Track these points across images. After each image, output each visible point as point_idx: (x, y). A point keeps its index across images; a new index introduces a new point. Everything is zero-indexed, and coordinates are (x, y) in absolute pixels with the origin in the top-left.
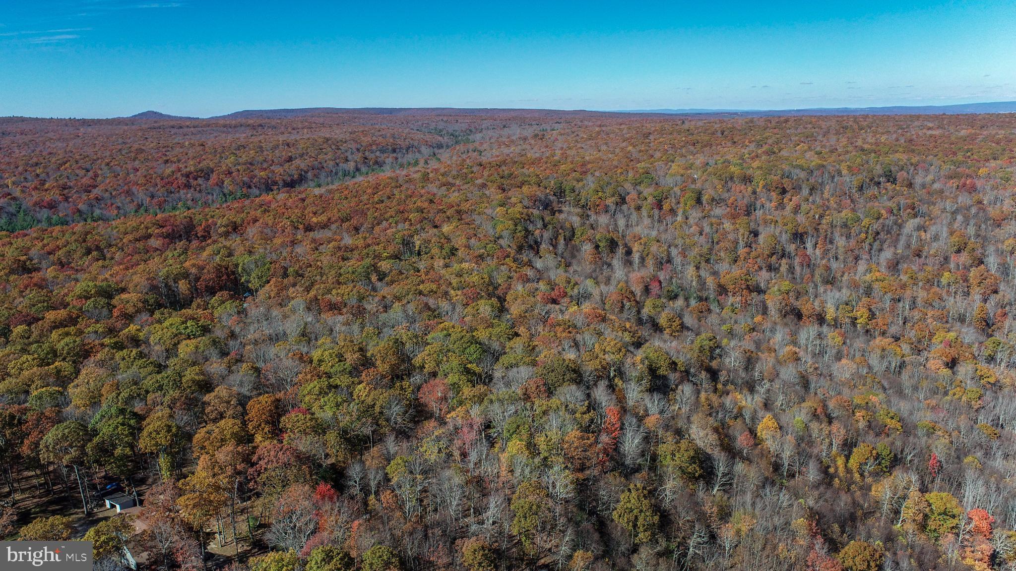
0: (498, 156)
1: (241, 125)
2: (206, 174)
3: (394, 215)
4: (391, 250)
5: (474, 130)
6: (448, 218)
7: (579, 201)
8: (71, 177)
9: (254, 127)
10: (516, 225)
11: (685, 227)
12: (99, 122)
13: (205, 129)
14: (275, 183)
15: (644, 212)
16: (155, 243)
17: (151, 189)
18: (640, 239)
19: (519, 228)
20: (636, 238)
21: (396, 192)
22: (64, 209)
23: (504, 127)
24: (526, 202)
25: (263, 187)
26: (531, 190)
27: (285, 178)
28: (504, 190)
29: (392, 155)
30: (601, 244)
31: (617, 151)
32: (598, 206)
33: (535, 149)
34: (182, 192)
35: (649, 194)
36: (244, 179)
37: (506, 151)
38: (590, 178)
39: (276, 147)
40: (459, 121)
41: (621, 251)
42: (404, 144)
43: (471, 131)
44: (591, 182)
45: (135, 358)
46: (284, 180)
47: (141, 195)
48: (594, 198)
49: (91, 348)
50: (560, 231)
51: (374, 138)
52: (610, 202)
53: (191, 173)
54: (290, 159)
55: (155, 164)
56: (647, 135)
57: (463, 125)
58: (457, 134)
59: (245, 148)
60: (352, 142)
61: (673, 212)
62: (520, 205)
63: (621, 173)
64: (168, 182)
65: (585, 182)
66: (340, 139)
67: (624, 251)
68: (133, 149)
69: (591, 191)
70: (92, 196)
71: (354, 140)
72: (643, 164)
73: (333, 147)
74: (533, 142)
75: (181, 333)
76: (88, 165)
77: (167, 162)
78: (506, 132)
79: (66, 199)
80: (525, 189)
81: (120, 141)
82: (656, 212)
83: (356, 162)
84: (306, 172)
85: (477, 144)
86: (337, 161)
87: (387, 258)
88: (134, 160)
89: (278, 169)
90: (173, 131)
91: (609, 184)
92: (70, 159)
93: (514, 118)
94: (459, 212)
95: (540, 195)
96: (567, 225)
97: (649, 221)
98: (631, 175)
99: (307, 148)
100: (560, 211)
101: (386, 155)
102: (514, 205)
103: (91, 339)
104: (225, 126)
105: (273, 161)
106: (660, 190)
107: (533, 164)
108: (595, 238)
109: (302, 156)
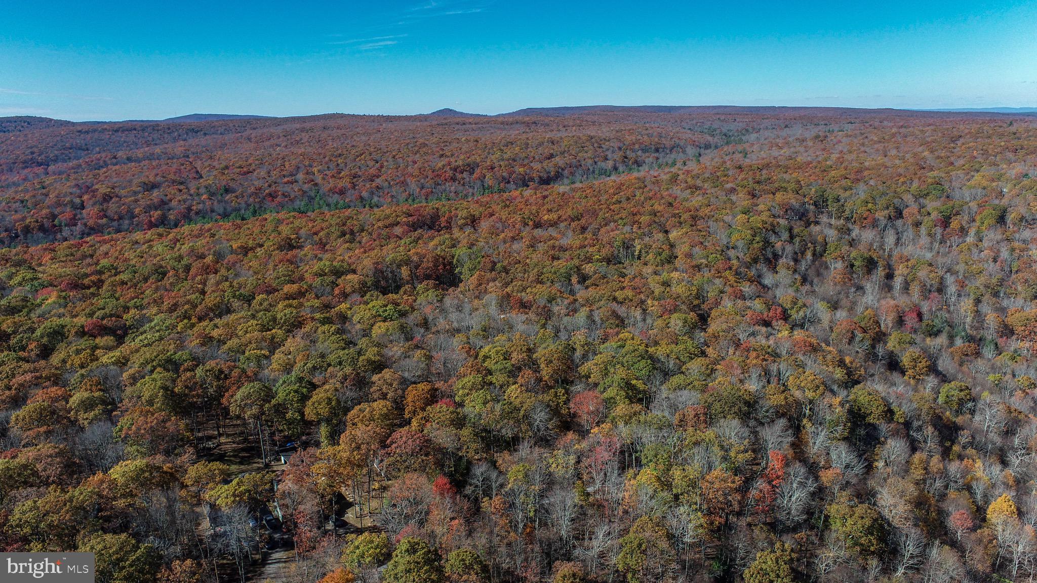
0: (763, 159)
1: (517, 123)
2: (471, 168)
3: (624, 217)
4: (605, 252)
5: (750, 130)
6: (681, 223)
7: (844, 212)
8: (362, 167)
9: (528, 124)
10: (754, 236)
11: (974, 250)
12: (399, 118)
13: (484, 126)
14: (532, 179)
15: (923, 230)
16: (398, 230)
17: (422, 181)
18: (908, 260)
19: (757, 239)
20: (903, 260)
21: (638, 194)
22: (351, 195)
23: (786, 126)
24: (777, 211)
25: (521, 182)
26: (784, 197)
27: (541, 174)
28: (754, 196)
29: (653, 155)
30: (857, 263)
31: (908, 156)
32: (865, 219)
33: (811, 152)
34: (447, 184)
35: (934, 209)
36: (504, 174)
37: (775, 152)
38: (861, 187)
39: (541, 144)
40: (738, 120)
41: (880, 272)
42: (668, 143)
43: (747, 131)
44: (862, 192)
45: (333, 334)
46: (540, 177)
47: (413, 187)
48: (862, 210)
49: (304, 320)
50: (809, 245)
51: (639, 137)
52: (881, 215)
53: (458, 167)
54: (551, 156)
55: (431, 158)
56: (954, 140)
57: (741, 124)
58: (731, 134)
59: (512, 144)
60: (615, 140)
61: (963, 231)
62: (768, 213)
63: (903, 183)
64: (437, 174)
65: (854, 191)
66: (604, 137)
67: (883, 274)
68: (418, 143)
69: (859, 202)
70: (374, 184)
71: (617, 139)
72: (935, 173)
73: (596, 145)
74: (810, 144)
75: (380, 315)
76: (377, 157)
77: (442, 156)
78: (785, 133)
79: (354, 187)
80: (779, 196)
81: (411, 135)
82: (939, 230)
83: (615, 160)
84: (563, 170)
85: (746, 146)
86: (596, 160)
87: (598, 260)
88: (416, 154)
89: (536, 166)
90: (457, 127)
91: (884, 194)
92: (366, 151)
93: (801, 118)
94: (694, 218)
95: (794, 203)
96: (820, 239)
97: (928, 239)
98: (915, 185)
99: (571, 145)
100: (817, 223)
101: (647, 154)
102: (760, 213)
103: (306, 312)
104: (502, 123)
105: (534, 158)
106: (950, 204)
107: (799, 168)
108: (849, 256)
109: (562, 153)
